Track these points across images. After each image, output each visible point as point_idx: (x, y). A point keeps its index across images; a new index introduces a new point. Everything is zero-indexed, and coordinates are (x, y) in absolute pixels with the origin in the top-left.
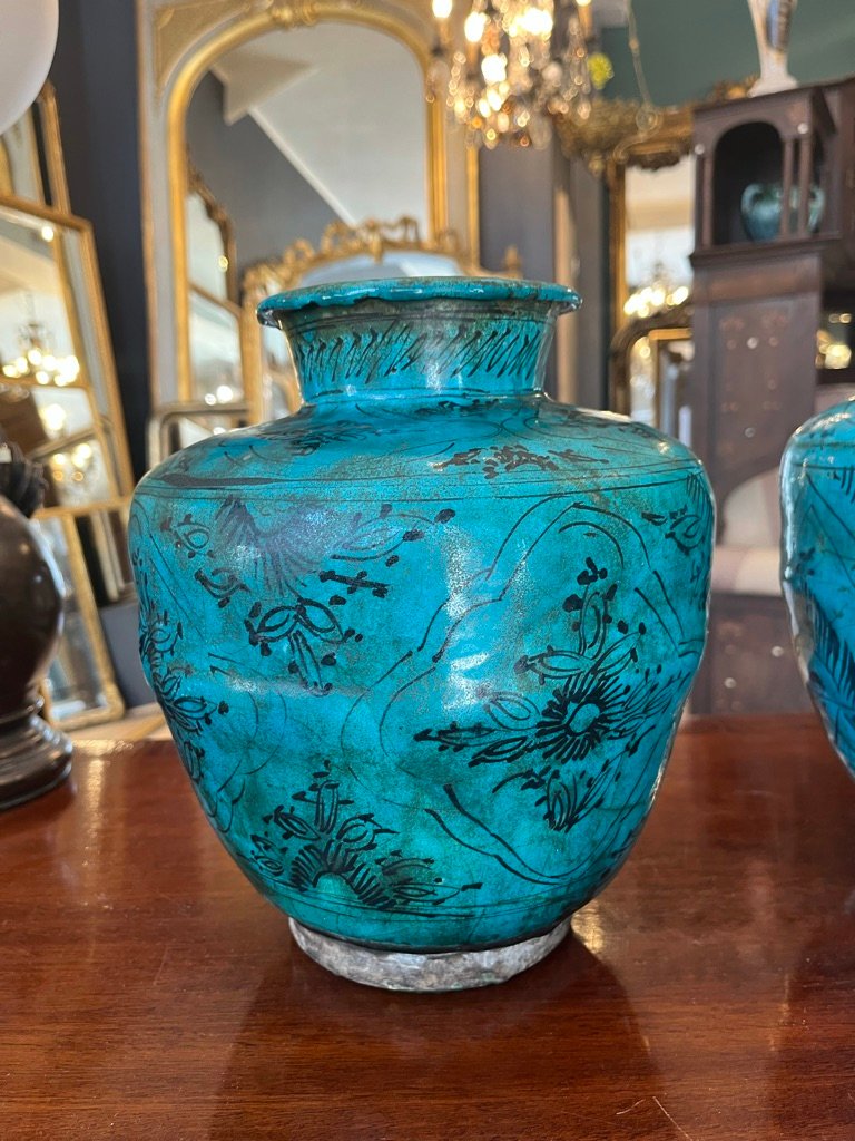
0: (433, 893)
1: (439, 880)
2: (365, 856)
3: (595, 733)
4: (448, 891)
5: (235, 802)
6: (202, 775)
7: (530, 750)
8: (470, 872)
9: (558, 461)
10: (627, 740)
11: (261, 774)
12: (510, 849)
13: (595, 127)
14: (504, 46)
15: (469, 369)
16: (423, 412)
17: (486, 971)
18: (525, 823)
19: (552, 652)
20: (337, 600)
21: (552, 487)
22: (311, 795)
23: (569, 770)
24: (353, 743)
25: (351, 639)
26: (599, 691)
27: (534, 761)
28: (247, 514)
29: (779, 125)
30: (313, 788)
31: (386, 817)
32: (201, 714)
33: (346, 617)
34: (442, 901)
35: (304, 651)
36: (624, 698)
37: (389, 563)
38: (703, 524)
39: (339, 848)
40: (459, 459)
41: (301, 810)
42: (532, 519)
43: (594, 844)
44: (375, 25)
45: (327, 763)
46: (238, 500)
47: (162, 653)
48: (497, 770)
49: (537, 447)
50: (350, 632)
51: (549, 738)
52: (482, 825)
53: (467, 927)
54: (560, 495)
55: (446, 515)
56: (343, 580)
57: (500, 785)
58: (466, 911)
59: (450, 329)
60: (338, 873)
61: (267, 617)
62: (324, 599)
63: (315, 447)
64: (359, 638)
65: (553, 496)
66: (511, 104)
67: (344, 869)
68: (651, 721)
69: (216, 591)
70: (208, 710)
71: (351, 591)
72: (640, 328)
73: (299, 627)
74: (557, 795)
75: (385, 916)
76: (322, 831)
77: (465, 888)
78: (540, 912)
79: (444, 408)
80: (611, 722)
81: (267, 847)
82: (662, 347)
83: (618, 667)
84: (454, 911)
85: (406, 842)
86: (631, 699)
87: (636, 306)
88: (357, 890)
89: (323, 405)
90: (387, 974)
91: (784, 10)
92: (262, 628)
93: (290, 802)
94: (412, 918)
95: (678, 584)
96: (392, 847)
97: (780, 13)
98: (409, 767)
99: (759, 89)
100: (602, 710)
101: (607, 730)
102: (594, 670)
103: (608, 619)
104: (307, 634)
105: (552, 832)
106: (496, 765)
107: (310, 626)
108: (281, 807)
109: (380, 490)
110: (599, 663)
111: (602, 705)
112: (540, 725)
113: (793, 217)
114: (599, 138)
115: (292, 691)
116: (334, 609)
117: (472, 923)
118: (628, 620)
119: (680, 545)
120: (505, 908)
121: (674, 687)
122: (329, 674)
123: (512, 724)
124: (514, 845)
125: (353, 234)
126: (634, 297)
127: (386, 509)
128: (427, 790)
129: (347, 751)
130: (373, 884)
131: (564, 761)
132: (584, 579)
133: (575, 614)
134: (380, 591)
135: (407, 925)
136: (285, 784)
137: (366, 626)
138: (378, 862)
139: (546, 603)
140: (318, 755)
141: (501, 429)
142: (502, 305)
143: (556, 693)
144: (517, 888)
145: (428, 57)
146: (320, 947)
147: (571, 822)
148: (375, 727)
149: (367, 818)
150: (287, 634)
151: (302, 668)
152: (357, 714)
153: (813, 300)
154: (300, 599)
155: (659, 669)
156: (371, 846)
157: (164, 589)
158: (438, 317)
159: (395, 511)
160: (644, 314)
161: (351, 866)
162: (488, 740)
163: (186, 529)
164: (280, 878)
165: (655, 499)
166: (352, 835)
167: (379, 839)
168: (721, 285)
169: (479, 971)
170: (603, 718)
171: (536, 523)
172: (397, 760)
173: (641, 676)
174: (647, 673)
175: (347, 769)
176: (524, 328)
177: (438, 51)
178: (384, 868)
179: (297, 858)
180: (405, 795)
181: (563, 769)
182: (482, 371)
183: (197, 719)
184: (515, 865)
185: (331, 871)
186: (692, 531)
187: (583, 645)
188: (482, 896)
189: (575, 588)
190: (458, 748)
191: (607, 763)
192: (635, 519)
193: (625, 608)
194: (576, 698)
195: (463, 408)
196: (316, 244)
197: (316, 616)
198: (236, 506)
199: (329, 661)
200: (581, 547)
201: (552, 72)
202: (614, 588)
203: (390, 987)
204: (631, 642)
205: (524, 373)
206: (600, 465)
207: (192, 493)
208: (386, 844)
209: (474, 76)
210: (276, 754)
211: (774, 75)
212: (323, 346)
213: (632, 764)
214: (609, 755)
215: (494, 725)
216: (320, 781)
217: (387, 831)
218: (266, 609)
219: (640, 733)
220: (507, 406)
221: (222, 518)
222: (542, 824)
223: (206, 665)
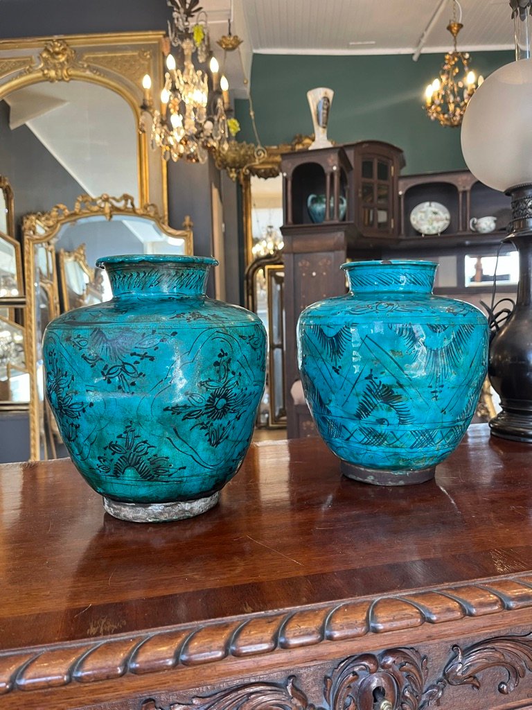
0: (168, 471)
1: (171, 466)
2: (144, 458)
3: (225, 410)
4: (174, 470)
5: (91, 444)
6: (77, 436)
7: (203, 415)
8: (182, 462)
9: (211, 318)
10: (236, 414)
11: (104, 430)
12: (196, 453)
13: (232, 155)
14: (182, 109)
15: (179, 286)
16: (163, 301)
17: (187, 511)
18: (201, 443)
19: (210, 380)
20: (137, 362)
21: (209, 325)
22: (124, 435)
23: (217, 423)
24: (141, 413)
25: (141, 376)
26: (226, 394)
27: (204, 419)
28: (103, 333)
29: (323, 165)
30: (125, 432)
31: (152, 441)
32: (82, 408)
33: (139, 368)
34: (171, 475)
35: (124, 381)
36: (234, 398)
37: (155, 350)
38: (261, 341)
39: (134, 455)
40: (178, 316)
41: (120, 442)
42: (203, 336)
43: (226, 454)
44: (107, 86)
45: (131, 422)
46: (99, 329)
47: (63, 388)
48: (192, 422)
49: (204, 313)
50: (141, 374)
51: (209, 410)
52: (186, 443)
53: (181, 487)
54: (212, 328)
55: (174, 334)
56: (139, 355)
57: (193, 427)
58: (180, 479)
59: (173, 272)
60: (133, 466)
61: (110, 369)
62: (132, 362)
63: (126, 312)
64: (144, 375)
65: (209, 328)
66: (186, 140)
67: (135, 464)
68: (244, 408)
69: (90, 362)
70: (84, 406)
71: (142, 359)
72: (260, 262)
73: (123, 373)
74: (212, 433)
75: (150, 483)
76: (128, 449)
77: (180, 469)
78: (207, 481)
79: (170, 299)
80: (230, 406)
81: (104, 461)
82: (272, 273)
83: (232, 387)
84: (176, 479)
85: (159, 451)
86: (237, 398)
87: (258, 250)
88: (140, 473)
89: (123, 297)
90: (149, 514)
91: (326, 107)
92: (108, 373)
93: (116, 439)
94: (160, 483)
95: (252, 360)
96: (154, 453)
97: (323, 109)
98: (161, 421)
99: (314, 146)
100: (227, 401)
101: (229, 409)
102: (224, 387)
103: (228, 370)
104: (125, 375)
105: (211, 447)
106: (191, 420)
107: (126, 372)
108: (112, 442)
109: (152, 325)
110: (225, 385)
111: (227, 399)
112: (207, 405)
113: (332, 211)
114: (234, 161)
115: (120, 396)
116: (135, 366)
117: (182, 485)
118: (235, 371)
119: (252, 346)
120: (194, 478)
121: (252, 396)
122: (133, 388)
123: (197, 405)
124: (197, 451)
125: (94, 202)
126: (257, 245)
127: (154, 332)
128: (167, 429)
129: (139, 417)
130: (147, 469)
131: (215, 420)
132: (220, 356)
133: (217, 367)
134: (152, 359)
135: (158, 487)
136: (113, 432)
137: (147, 372)
138: (149, 459)
139: (208, 363)
140: (128, 419)
141: (192, 307)
142: (191, 265)
143: (211, 394)
144: (199, 469)
145: (139, 110)
146: (120, 509)
147: (217, 443)
148: (149, 406)
149: (145, 442)
150: (118, 375)
151: (123, 388)
152: (143, 402)
153: (343, 253)
154: (123, 363)
155: (246, 389)
156: (146, 453)
157: (66, 363)
158: (168, 268)
159: (157, 332)
160: (263, 254)
161: (138, 463)
162: (188, 411)
163: (78, 340)
164: (109, 474)
165: (243, 331)
166: (139, 449)
167: (149, 450)
168: (297, 245)
169: (184, 511)
170: (228, 405)
171: (204, 337)
172: (157, 418)
173: (240, 391)
174: (242, 390)
175: (139, 424)
176: (198, 273)
177: (144, 107)
178: (151, 462)
179: (117, 463)
180: (159, 432)
181: (214, 423)
182: (184, 287)
183: (79, 412)
184: (198, 459)
185: (130, 466)
186: (257, 343)
187: (220, 378)
188: (186, 472)
189: (217, 359)
190: (178, 414)
191: (229, 422)
192: (236, 337)
193: (234, 366)
194: (218, 396)
195: (177, 300)
196: (71, 207)
197: (128, 368)
198: (99, 332)
199: (133, 384)
200: (219, 345)
201: (209, 125)
202: (230, 360)
203: (150, 521)
204: (237, 379)
205: (199, 288)
206: (225, 319)
207: (79, 327)
208: (152, 452)
209: (165, 122)
210: (111, 421)
211: (321, 140)
212: (125, 276)
213: (239, 424)
214: (230, 419)
215: (191, 405)
216: (128, 429)
217: (153, 447)
218: (110, 366)
219: (241, 412)
220: (193, 299)
221: (93, 336)
222: (207, 443)
223: (85, 390)
